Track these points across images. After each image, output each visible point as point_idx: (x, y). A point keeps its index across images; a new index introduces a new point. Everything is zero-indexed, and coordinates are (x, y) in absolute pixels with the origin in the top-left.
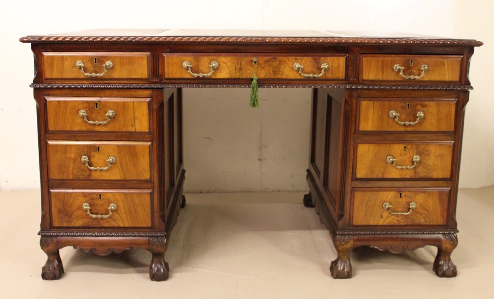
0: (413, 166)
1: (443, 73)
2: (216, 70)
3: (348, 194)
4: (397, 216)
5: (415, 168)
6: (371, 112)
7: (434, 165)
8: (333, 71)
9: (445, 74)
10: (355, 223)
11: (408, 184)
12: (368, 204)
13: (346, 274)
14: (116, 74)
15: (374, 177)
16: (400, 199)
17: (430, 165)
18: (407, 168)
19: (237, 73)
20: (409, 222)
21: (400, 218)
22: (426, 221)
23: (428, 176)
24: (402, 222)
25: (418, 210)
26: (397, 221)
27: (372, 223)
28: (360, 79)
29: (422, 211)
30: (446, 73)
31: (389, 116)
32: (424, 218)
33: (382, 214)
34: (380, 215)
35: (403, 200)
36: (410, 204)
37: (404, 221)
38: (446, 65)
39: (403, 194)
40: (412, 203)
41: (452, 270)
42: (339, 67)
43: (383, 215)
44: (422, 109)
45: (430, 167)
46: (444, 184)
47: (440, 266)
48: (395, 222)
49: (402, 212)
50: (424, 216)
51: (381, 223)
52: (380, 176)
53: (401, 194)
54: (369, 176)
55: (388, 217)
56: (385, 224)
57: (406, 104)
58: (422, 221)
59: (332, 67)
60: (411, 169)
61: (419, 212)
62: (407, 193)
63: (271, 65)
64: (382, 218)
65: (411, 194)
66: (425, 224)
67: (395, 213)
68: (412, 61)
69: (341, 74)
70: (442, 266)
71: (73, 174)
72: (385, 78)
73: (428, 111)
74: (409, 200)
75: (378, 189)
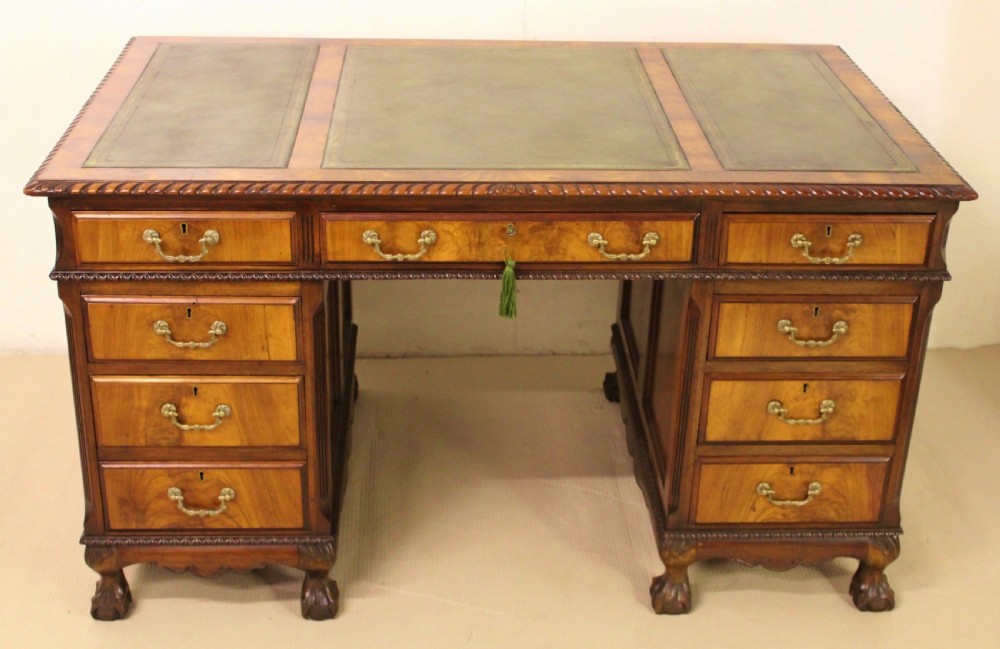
0: (819, 421)
1: (892, 249)
2: (430, 247)
3: (688, 468)
4: (783, 507)
5: (824, 423)
6: (741, 323)
7: (862, 416)
8: (667, 247)
9: (894, 252)
10: (699, 520)
11: (806, 449)
12: (728, 485)
13: (680, 606)
14: (228, 254)
15: (742, 438)
16: (791, 479)
17: (853, 417)
18: (807, 424)
19: (474, 253)
20: (807, 517)
21: (788, 510)
22: (838, 514)
23: (849, 437)
24: (793, 518)
25: (826, 496)
26: (784, 515)
27: (733, 519)
28: (722, 261)
29: (833, 498)
30: (898, 249)
31: (776, 329)
32: (836, 510)
33: (754, 503)
34: (751, 504)
35: (797, 479)
36: (810, 486)
37: (796, 515)
38: (898, 236)
39: (797, 468)
40: (814, 484)
41: (886, 599)
42: (680, 238)
43: (756, 506)
44: (844, 317)
45: (852, 421)
46: (879, 449)
47: (861, 592)
48: (779, 518)
49: (794, 500)
50: (836, 506)
51: (751, 519)
52: (754, 438)
53: (792, 469)
54: (730, 437)
55: (764, 510)
56: (759, 520)
57: (811, 307)
58: (832, 515)
59: (667, 239)
60: (816, 425)
61: (827, 500)
62: (805, 467)
63: (541, 237)
64: (754, 510)
65: (811, 468)
66: (837, 520)
67: (779, 503)
68: (829, 228)
69: (685, 254)
70: (866, 592)
71: (146, 436)
72: (772, 260)
73: (855, 320)
74: (808, 479)
75: (748, 459)
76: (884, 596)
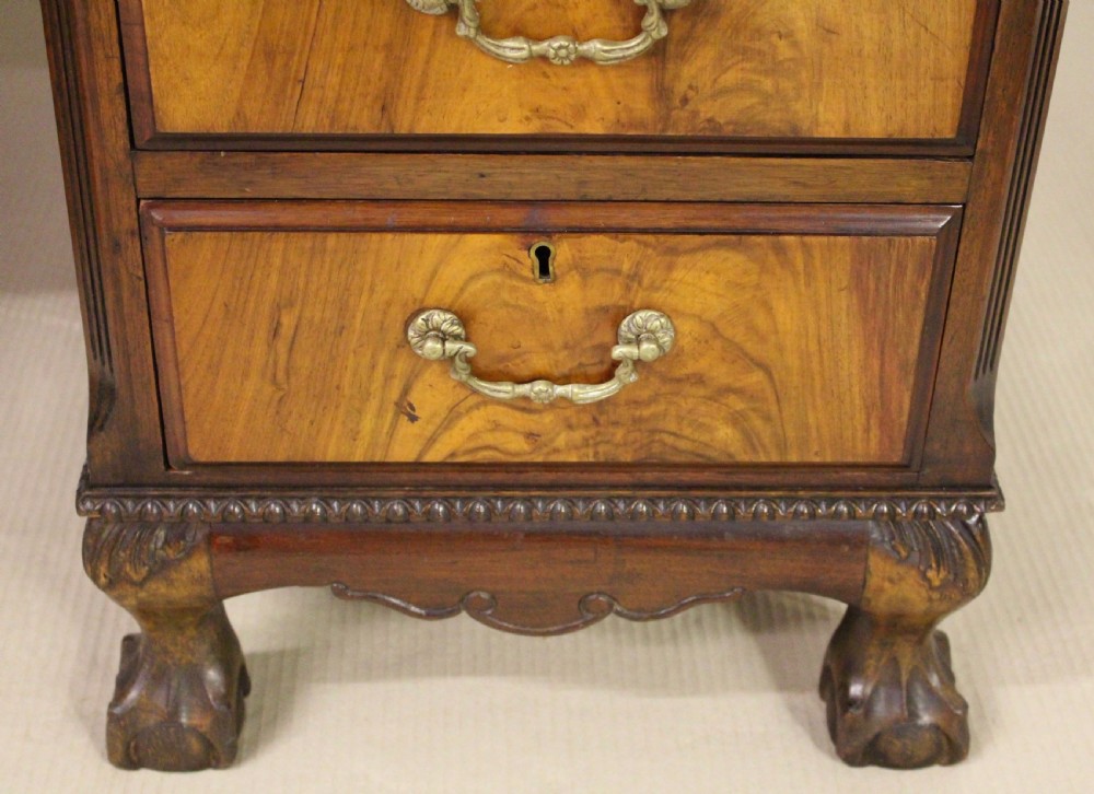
0: (636, 45)
3: (117, 247)
4: (524, 405)
5: (658, 52)
7: (827, 31)
10: (199, 450)
11: (599, 173)
12: (288, 321)
15: (310, 122)
16: (540, 291)
17: (788, 32)
18: (585, 61)
20: (620, 445)
21: (548, 418)
22: (749, 438)
23: (774, 121)
24: (567, 446)
25: (691, 367)
26: (531, 436)
27: (332, 450)
29: (721, 374)
32: (736, 420)
33: (406, 391)
34: (395, 394)
35: (568, 297)
37: (578, 435)
39: (562, 251)
40: (640, 317)
41: (935, 728)
43: (414, 397)
45: (784, 50)
46: (907, 179)
47: (849, 703)
48: (514, 446)
49: (566, 379)
50: (738, 404)
51: (404, 450)
52: (363, 121)
53: (543, 254)
54: (261, 121)
55: (453, 416)
56: (435, 455)
58: (724, 439)
60: (623, 65)
61: (699, 379)
62: (596, 246)
64: (413, 419)
65: (626, 252)
66: (744, 458)
67: (505, 390)
70: (867, 704)
74: (614, 295)
75: (357, 214)
76: (926, 719)
